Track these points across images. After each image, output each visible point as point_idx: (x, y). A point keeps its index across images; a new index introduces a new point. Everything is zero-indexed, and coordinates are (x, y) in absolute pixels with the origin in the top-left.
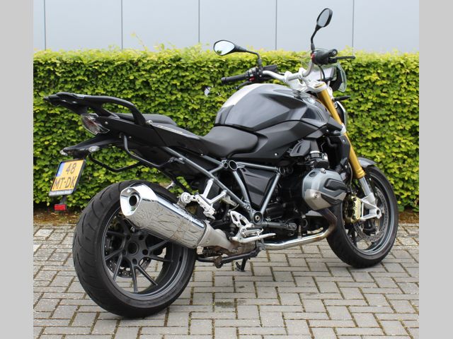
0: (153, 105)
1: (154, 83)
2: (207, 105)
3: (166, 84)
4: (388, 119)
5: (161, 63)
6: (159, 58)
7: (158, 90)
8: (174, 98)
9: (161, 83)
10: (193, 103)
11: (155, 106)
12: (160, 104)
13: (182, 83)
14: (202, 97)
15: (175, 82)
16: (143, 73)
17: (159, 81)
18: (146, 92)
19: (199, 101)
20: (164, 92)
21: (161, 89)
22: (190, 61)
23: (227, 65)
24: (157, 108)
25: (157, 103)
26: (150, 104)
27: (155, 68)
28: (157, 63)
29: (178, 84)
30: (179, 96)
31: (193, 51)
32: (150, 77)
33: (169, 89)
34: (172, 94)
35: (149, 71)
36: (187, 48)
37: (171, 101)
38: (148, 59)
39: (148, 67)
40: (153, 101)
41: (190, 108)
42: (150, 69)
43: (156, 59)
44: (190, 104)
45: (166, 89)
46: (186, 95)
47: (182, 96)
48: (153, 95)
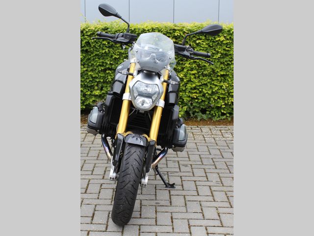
0: (92, 55)
1: (92, 43)
2: (124, 56)
3: (100, 43)
4: (230, 63)
5: (97, 31)
6: (96, 28)
7: (95, 47)
8: (104, 51)
9: (97, 43)
10: (115, 54)
11: (93, 56)
12: (96, 55)
13: (109, 43)
14: (120, 51)
15: (104, 42)
16: (86, 37)
17: (95, 41)
18: (88, 48)
19: (118, 53)
20: (98, 48)
21: (97, 46)
22: (113, 30)
23: (135, 32)
24: (94, 57)
25: (94, 54)
26: (90, 55)
27: (93, 34)
28: (94, 31)
29: (107, 44)
30: (107, 50)
31: (115, 24)
32: (90, 39)
33: (102, 46)
34: (103, 49)
35: (90, 36)
36: (112, 22)
37: (103, 53)
38: (89, 29)
39: (89, 34)
40: (92, 53)
41: (113, 57)
42: (90, 34)
43: (94, 29)
44: (113, 55)
45: (100, 46)
46: (111, 50)
47: (108, 50)
48: (92, 49)
